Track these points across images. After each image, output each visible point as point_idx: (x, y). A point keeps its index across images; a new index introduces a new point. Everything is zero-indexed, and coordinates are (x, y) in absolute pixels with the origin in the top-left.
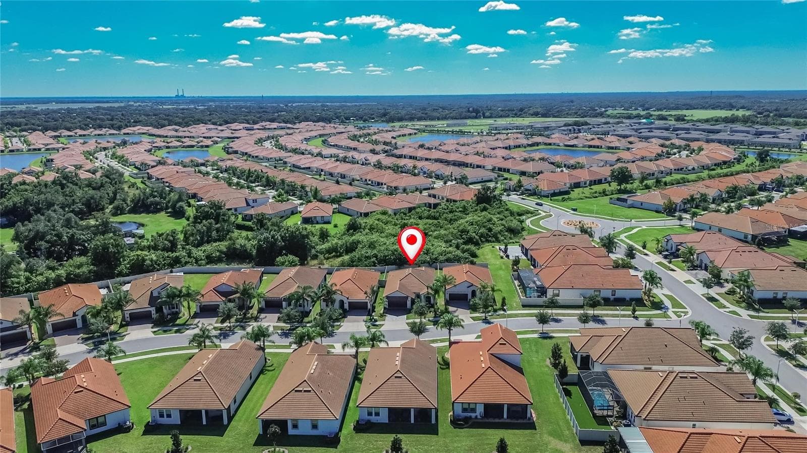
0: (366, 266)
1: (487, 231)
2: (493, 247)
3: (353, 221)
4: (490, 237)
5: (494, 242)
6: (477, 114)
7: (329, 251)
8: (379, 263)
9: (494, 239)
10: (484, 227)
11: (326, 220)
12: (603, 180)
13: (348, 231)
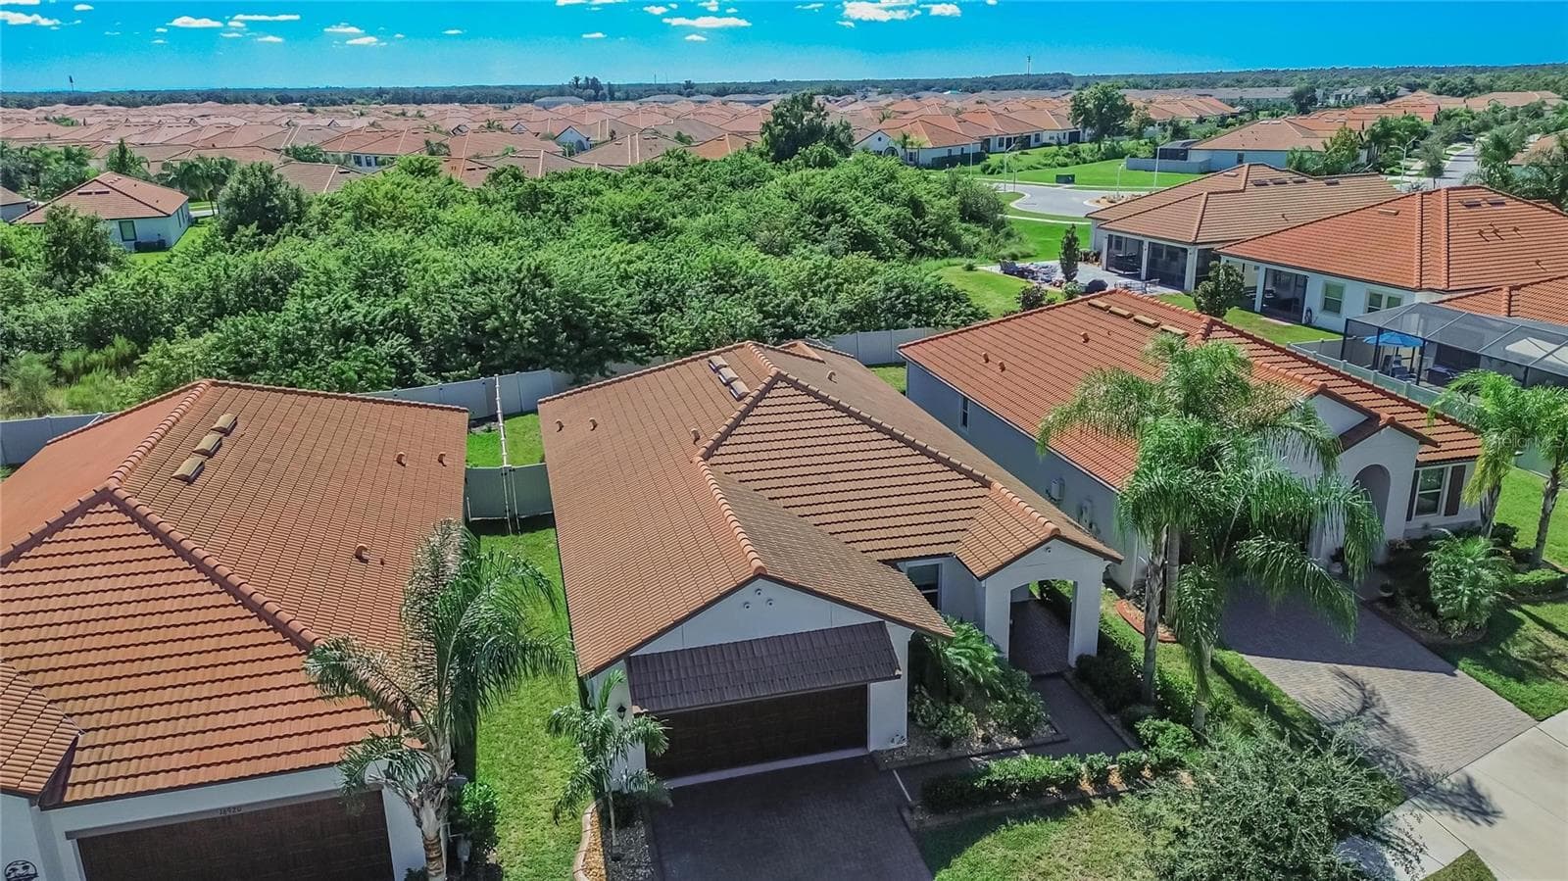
0: (345, 385)
1: (907, 212)
2: (970, 268)
3: (261, 183)
4: (925, 235)
5: (945, 254)
6: (597, 92)
7: (94, 335)
8: (438, 368)
9: (946, 246)
10: (888, 199)
11: (143, 231)
12: (1033, 139)
13: (229, 232)
